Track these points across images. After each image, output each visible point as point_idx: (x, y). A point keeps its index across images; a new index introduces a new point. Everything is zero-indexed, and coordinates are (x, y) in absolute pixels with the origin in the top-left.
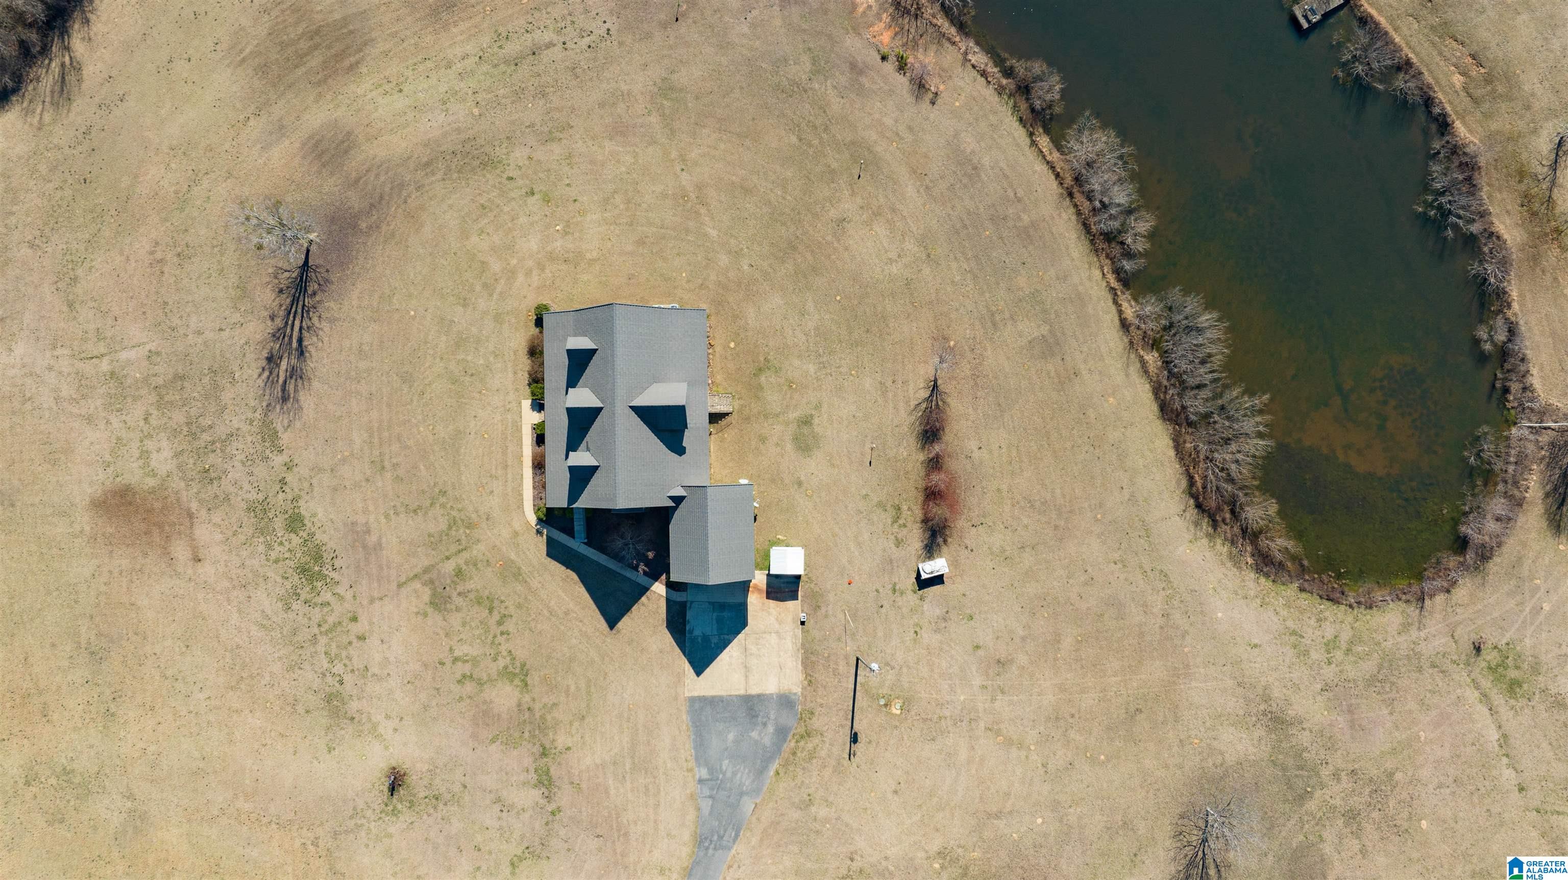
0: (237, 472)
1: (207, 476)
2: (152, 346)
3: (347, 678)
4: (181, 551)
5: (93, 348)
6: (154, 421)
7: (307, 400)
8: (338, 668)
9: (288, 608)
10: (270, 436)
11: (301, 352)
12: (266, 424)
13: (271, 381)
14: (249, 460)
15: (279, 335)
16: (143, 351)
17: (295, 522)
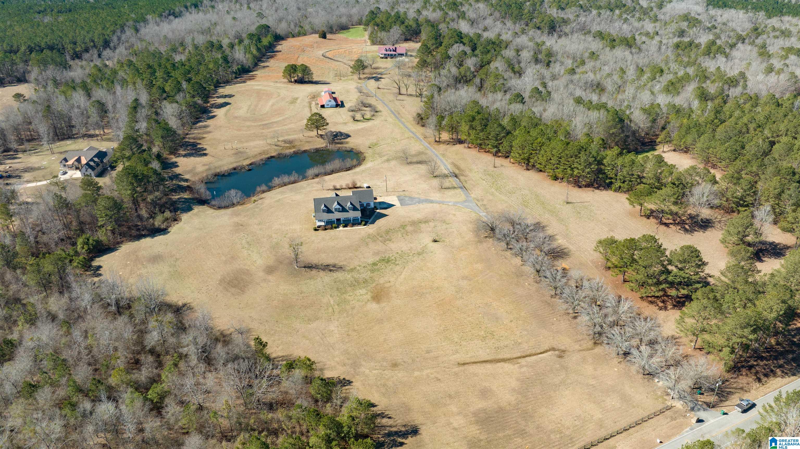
0: (364, 276)
1: (365, 281)
2: (329, 296)
3: (413, 252)
4: (387, 285)
5: (330, 310)
6: (351, 294)
7: (341, 264)
8: (411, 254)
9: (398, 264)
10: (352, 270)
11: (328, 265)
12: (348, 271)
13: (336, 271)
14: (360, 273)
15: (323, 270)
16: (330, 298)
17: (374, 264)
